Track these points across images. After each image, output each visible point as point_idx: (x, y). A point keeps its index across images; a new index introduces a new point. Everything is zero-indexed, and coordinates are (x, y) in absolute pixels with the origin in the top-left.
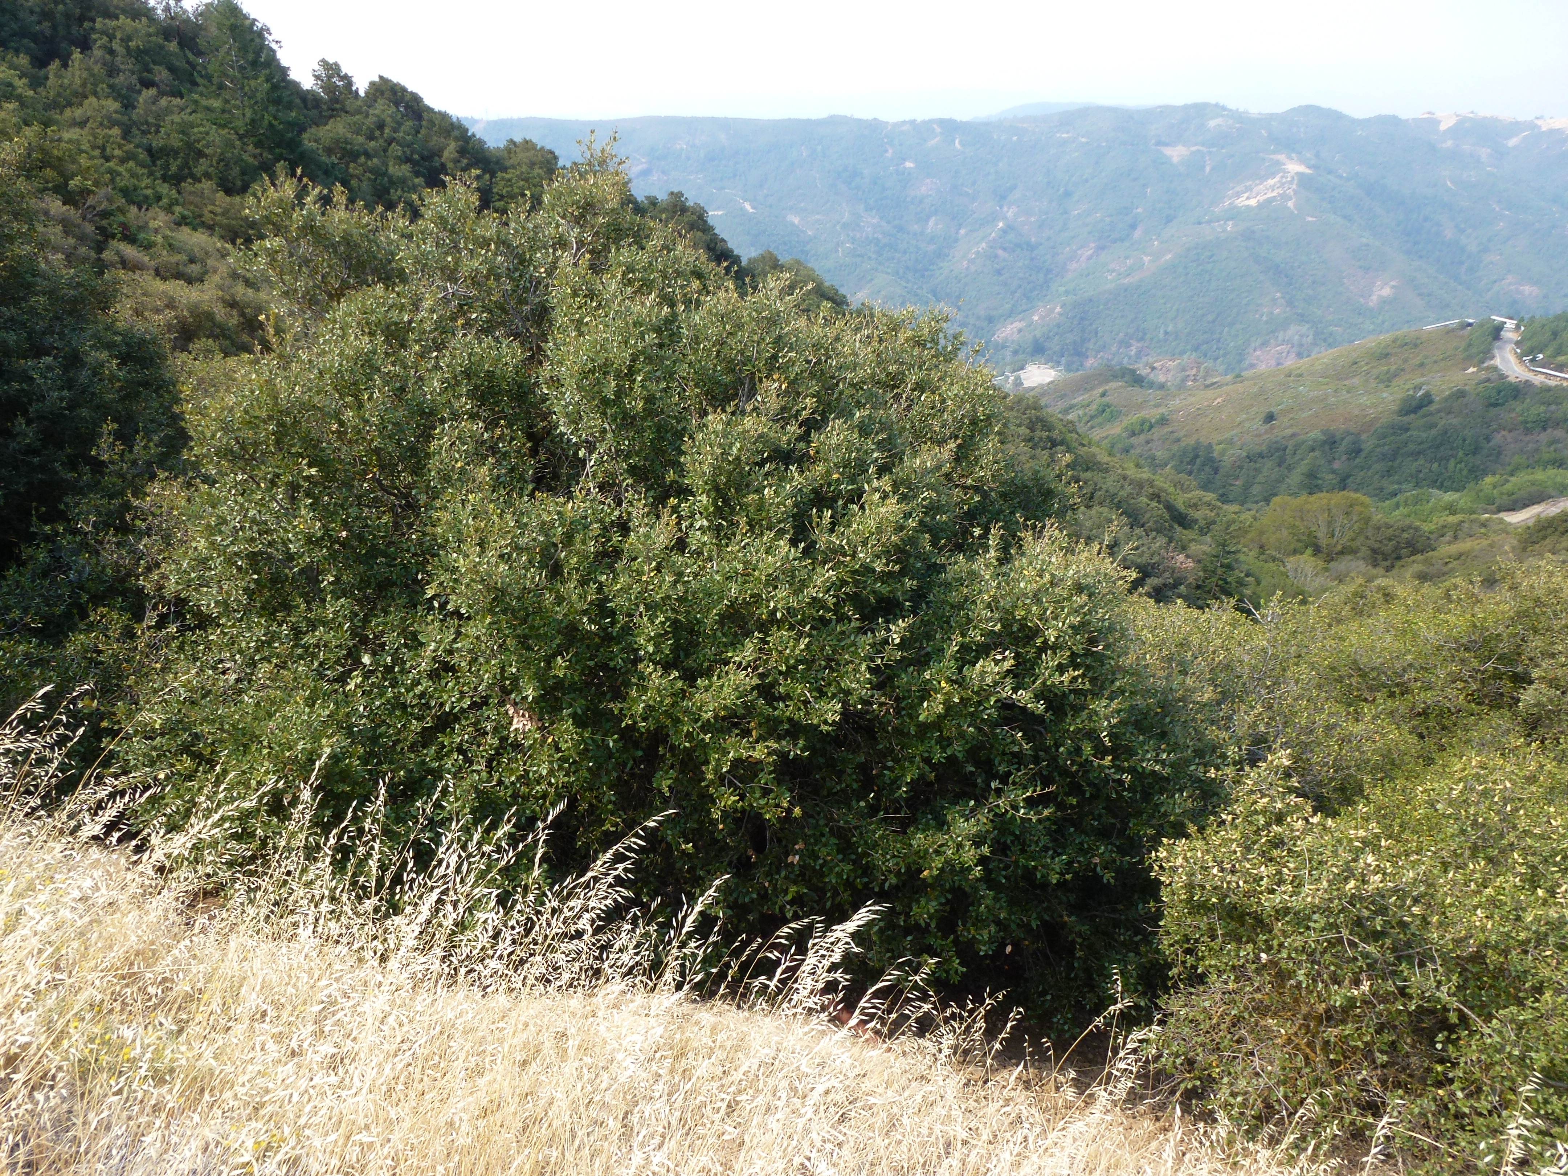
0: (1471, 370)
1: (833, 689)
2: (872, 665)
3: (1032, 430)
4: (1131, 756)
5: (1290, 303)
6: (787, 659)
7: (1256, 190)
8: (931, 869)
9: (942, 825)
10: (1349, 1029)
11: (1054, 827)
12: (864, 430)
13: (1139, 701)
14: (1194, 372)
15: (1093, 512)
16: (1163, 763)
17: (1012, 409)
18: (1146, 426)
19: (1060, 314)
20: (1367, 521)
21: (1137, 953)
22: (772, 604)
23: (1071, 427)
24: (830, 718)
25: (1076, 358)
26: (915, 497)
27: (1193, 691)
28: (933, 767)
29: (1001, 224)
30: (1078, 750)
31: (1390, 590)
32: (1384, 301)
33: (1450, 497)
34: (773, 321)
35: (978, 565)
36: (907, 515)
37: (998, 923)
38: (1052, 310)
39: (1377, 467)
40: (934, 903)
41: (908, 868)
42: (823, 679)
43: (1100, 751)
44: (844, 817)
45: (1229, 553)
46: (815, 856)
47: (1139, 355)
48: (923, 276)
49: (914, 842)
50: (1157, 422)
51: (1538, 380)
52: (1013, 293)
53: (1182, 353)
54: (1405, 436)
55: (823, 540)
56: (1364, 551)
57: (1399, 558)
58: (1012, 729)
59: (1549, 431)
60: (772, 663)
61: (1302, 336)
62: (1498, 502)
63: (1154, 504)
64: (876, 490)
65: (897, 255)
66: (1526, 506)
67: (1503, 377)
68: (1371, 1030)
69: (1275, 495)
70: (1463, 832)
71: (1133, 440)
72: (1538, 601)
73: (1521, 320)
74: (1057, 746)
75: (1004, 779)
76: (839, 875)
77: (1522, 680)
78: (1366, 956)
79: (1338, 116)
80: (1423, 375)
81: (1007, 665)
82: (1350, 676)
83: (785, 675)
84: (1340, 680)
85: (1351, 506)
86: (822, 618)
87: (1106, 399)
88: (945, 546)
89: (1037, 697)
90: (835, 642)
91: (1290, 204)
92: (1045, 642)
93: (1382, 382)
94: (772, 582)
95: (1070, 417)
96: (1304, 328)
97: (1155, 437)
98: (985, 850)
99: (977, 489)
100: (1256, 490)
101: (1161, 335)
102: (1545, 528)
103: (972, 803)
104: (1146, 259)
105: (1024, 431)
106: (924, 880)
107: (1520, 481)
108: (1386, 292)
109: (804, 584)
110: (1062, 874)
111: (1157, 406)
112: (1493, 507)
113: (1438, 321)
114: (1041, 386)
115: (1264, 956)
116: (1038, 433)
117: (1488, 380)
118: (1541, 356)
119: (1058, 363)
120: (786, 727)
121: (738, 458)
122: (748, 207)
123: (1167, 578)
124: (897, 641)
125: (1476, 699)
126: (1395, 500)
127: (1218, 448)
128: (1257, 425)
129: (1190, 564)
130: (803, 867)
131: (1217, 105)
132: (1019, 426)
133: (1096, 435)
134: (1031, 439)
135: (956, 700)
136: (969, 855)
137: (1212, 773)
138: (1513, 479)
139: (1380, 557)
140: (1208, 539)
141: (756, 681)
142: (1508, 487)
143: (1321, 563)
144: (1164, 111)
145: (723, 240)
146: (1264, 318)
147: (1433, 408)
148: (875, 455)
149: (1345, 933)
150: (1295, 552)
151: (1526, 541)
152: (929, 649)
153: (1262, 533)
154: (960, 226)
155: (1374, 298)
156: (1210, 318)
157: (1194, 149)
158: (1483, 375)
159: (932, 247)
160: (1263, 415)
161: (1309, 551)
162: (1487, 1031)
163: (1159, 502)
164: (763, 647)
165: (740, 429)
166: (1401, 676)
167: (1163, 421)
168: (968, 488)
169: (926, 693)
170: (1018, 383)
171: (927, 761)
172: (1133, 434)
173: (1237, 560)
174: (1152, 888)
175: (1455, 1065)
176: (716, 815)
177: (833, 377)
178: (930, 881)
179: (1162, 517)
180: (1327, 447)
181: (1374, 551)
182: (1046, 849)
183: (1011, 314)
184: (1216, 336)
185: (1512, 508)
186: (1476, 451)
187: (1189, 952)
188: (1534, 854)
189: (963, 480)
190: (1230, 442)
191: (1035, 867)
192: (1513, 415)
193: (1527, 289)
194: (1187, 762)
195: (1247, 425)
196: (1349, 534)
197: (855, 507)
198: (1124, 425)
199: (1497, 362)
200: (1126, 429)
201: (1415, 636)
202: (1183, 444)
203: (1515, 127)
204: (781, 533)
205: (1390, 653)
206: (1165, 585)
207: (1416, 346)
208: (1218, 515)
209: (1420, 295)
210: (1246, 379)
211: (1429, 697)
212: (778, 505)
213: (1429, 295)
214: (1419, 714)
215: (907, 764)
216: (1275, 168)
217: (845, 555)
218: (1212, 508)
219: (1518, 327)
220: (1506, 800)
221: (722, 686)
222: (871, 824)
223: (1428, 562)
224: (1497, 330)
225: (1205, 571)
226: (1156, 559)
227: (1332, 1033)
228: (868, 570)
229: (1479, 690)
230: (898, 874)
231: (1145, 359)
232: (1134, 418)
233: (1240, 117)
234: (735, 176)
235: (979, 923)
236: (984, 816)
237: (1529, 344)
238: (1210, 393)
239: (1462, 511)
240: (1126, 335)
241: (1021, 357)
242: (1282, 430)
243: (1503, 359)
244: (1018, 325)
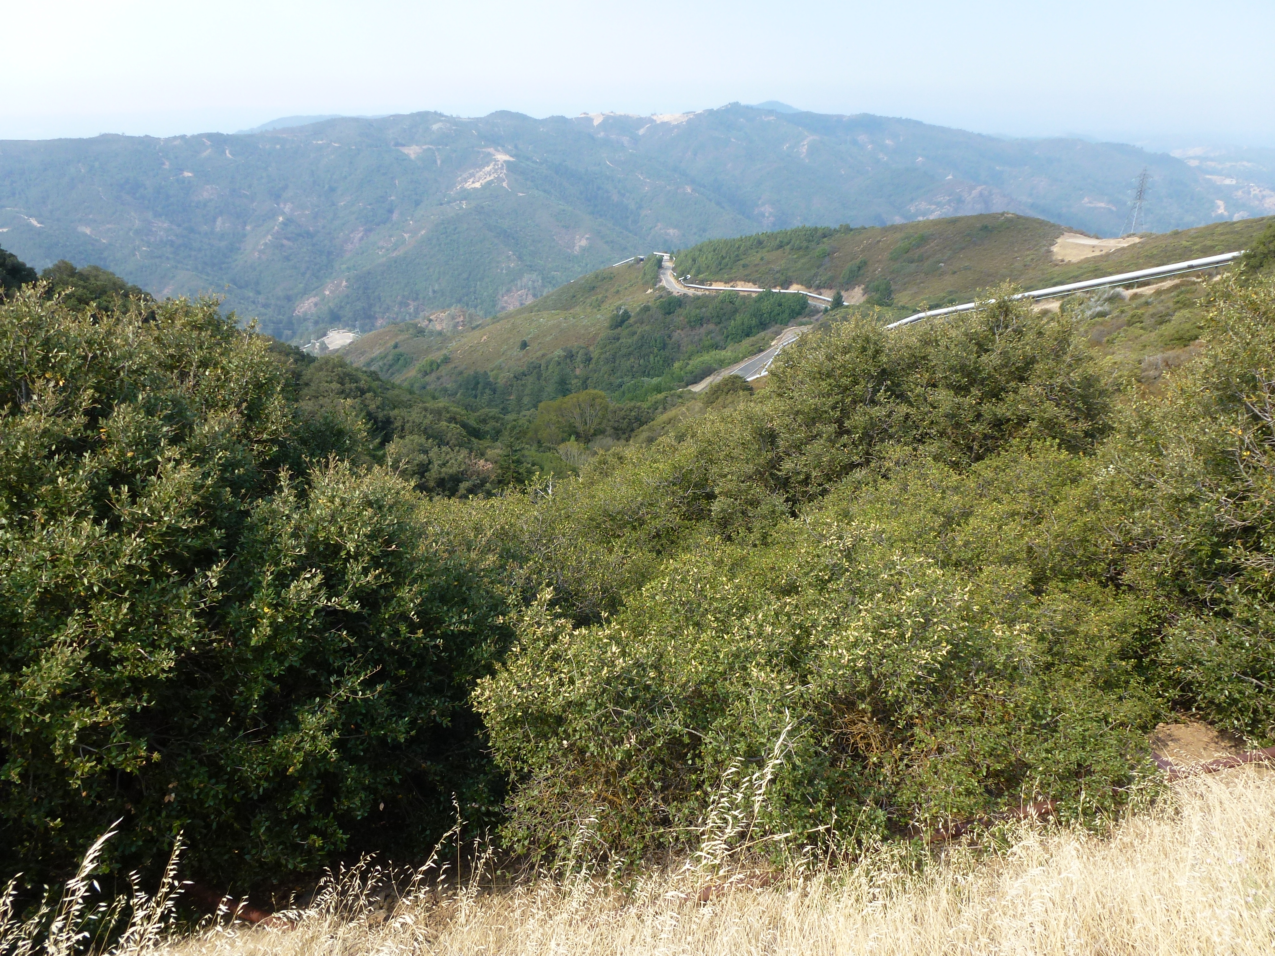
0: (650, 291)
1: (165, 640)
2: (197, 610)
3: (342, 384)
4: (441, 624)
5: (520, 258)
6: (113, 625)
7: (477, 175)
8: (294, 765)
9: (296, 725)
10: (631, 774)
11: (393, 698)
12: (150, 411)
13: (436, 580)
14: (462, 319)
15: (407, 441)
16: (466, 623)
17: (321, 370)
18: (434, 367)
19: (346, 287)
20: (606, 408)
21: (485, 774)
22: (86, 581)
23: (374, 376)
24: (165, 666)
25: (367, 321)
26: (212, 458)
27: (477, 562)
28: (275, 680)
29: (281, 219)
30: (397, 632)
31: (622, 454)
32: (583, 249)
33: (655, 380)
34: (36, 325)
35: (277, 504)
36: (206, 475)
37: (366, 788)
38: (339, 285)
39: (604, 369)
40: (307, 792)
41: (276, 772)
42: (154, 634)
43: (413, 628)
44: (209, 747)
45: (516, 451)
46: (190, 789)
47: (417, 312)
48: (221, 269)
49: (275, 748)
50: (442, 362)
51: (691, 292)
52: (303, 274)
53: (449, 306)
54: (618, 344)
55: (125, 513)
56: (609, 431)
57: (632, 430)
58: (338, 630)
59: (705, 325)
60: (100, 633)
61: (533, 282)
62: (685, 379)
63: (453, 425)
64: (169, 460)
65: (193, 253)
66: (702, 379)
67: (669, 293)
68: (645, 768)
69: (541, 401)
70: (677, 611)
71: (427, 378)
72: (709, 442)
73: (672, 253)
74: (379, 633)
75: (340, 673)
76: (215, 796)
77: (711, 497)
78: (628, 717)
79: (523, 118)
80: (620, 299)
81: (317, 580)
82: (605, 522)
83: (115, 640)
84: (598, 526)
85: (593, 400)
86: (141, 582)
87: (398, 350)
88: (245, 495)
89: (352, 599)
90: (158, 599)
91: (505, 184)
92: (348, 552)
93: (594, 307)
94: (81, 559)
95: (373, 369)
96: (534, 276)
97: (443, 373)
98: (336, 734)
99: (274, 441)
100: (526, 400)
101: (431, 294)
102: (716, 391)
103: (318, 699)
104: (406, 236)
105: (335, 386)
106: (291, 776)
107: (696, 362)
108: (584, 243)
109: (116, 555)
110: (408, 732)
111: (439, 349)
112: (683, 384)
113: (621, 259)
114: (344, 347)
115: (565, 742)
116: (347, 386)
117: (661, 297)
118: (689, 276)
119: (354, 327)
120: (128, 685)
121: (25, 455)
122: (34, 222)
123: (475, 480)
124: (215, 584)
125: (686, 517)
126: (622, 390)
127: (491, 374)
128: (516, 352)
129: (490, 466)
130: (182, 802)
131: (436, 113)
132: (331, 382)
133: (397, 379)
134: (343, 392)
135: (280, 620)
136: (323, 742)
137: (501, 620)
138: (691, 362)
139: (620, 432)
140: (498, 444)
141: (86, 653)
142: (689, 367)
143: (582, 445)
144: (396, 119)
145: (11, 255)
146: (504, 271)
147: (632, 320)
148: (165, 429)
149: (611, 707)
150: (563, 440)
151: (707, 402)
152: (250, 584)
153: (536, 431)
154: (245, 224)
155: (577, 248)
156: (465, 275)
157: (425, 147)
158: (657, 293)
159: (223, 244)
160: (519, 344)
161: (573, 438)
162: (707, 741)
163: (456, 423)
164: (87, 622)
165: (20, 428)
166: (638, 513)
167: (446, 360)
168: (265, 441)
169: (254, 620)
170: (324, 347)
171: (269, 677)
172: (426, 374)
173: (523, 456)
174: (477, 721)
175: (702, 771)
176: (75, 784)
177: (111, 368)
178: (296, 775)
179: (461, 434)
180: (568, 360)
181: (615, 429)
182: (389, 717)
183: (305, 292)
184: (472, 289)
185: (695, 381)
186: (664, 347)
187: (516, 759)
188: (720, 613)
189: (260, 436)
190: (500, 368)
191: (385, 734)
192: (682, 318)
193: (671, 231)
194: (486, 616)
195: (509, 353)
196: (597, 420)
197: (153, 478)
198: (417, 368)
199: (664, 283)
200: (420, 371)
201: (641, 482)
202: (465, 375)
203: (641, 122)
204: (82, 516)
205: (627, 498)
206: (474, 485)
207: (611, 278)
208: (502, 424)
209: (607, 242)
210: (501, 319)
211: (658, 523)
212: (74, 490)
213: (612, 242)
214: (654, 537)
215: (253, 684)
216: (488, 159)
217: (151, 521)
218: (496, 419)
219: (671, 258)
220: (697, 581)
221: (51, 668)
222: (234, 743)
223: (651, 429)
224: (660, 261)
225: (502, 468)
226: (463, 467)
227: (625, 780)
228: (173, 530)
229: (687, 510)
230: (267, 778)
231: (422, 314)
232: (422, 362)
233: (454, 121)
234: (14, 194)
235: (350, 793)
236: (331, 708)
237: (680, 269)
238: (476, 333)
239: (665, 389)
240: (404, 296)
241: (321, 326)
242: (534, 353)
243: (667, 281)
244: (313, 300)
